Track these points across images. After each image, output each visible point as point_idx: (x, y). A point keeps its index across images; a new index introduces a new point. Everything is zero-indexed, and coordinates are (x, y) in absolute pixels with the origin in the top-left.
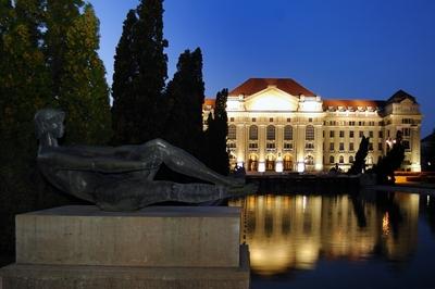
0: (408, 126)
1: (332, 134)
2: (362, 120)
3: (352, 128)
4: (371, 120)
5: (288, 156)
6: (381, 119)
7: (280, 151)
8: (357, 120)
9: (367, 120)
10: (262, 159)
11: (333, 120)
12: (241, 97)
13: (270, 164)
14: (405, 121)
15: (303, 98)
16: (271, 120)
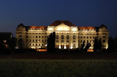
1: (81, 37)
2: (91, 33)
3: (88, 36)
4: (94, 33)
5: (68, 44)
6: (97, 33)
7: (65, 43)
8: (89, 33)
9: (92, 33)
10: (60, 45)
11: (82, 33)
12: (53, 27)
13: (62, 46)
14: (104, 34)
15: (72, 27)
16: (63, 33)
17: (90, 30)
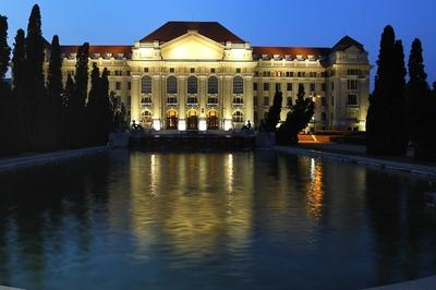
0: (354, 77)
1: (266, 86)
2: (301, 70)
3: (290, 79)
4: (313, 70)
5: (213, 112)
6: (323, 70)
7: (203, 106)
8: (296, 71)
9: (307, 71)
10: (182, 116)
11: (267, 70)
12: (156, 44)
13: (193, 121)
14: (351, 72)
15: (229, 45)
16: (192, 70)
17: (299, 57)
